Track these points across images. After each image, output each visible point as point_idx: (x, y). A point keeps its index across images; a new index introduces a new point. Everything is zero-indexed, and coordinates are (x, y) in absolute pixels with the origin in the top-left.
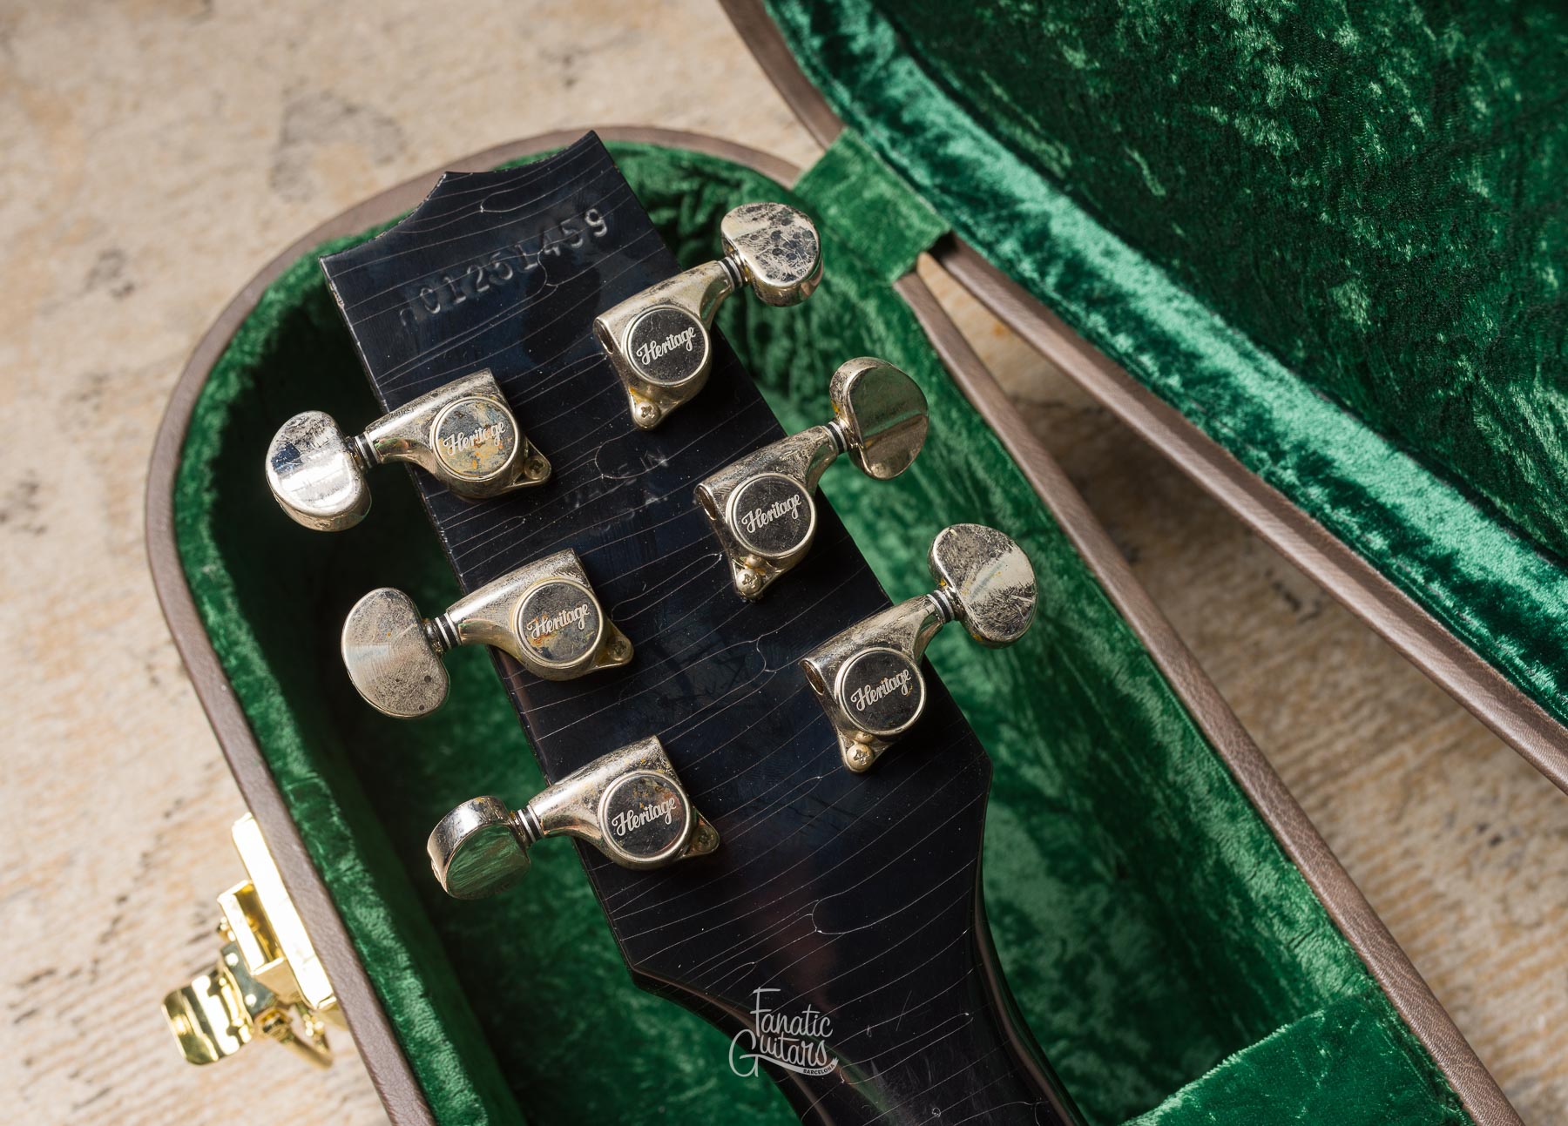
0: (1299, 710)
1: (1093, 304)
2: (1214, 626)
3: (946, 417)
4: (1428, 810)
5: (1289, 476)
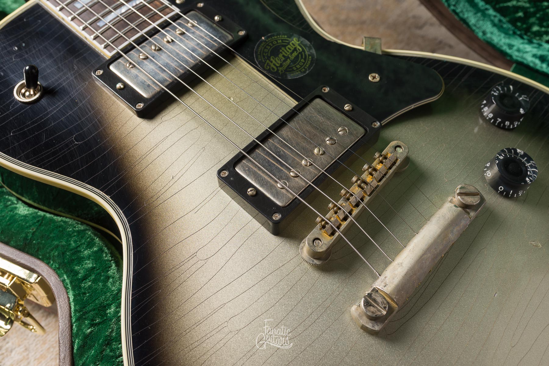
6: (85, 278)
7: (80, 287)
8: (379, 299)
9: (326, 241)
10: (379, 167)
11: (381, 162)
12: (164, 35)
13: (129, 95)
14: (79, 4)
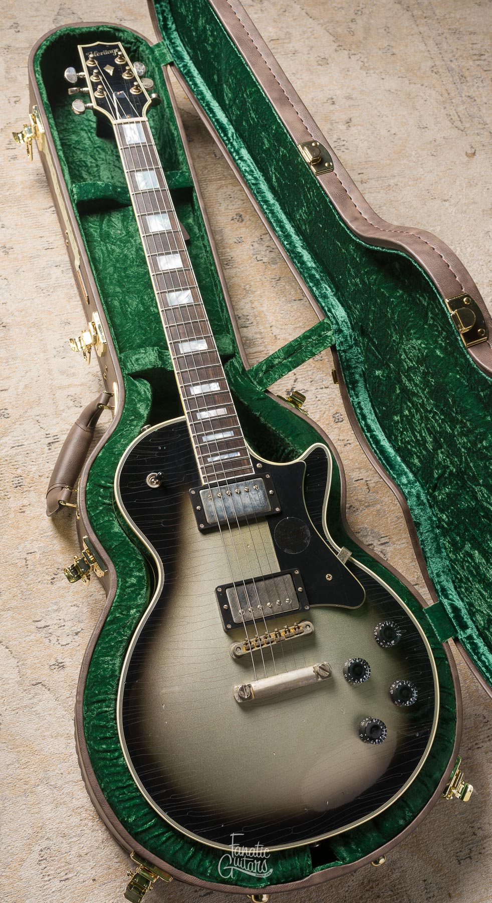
0: (209, 171)
1: (189, 77)
2: (201, 155)
3: (162, 88)
4: (222, 190)
5: (204, 105)
6: (129, 587)
7: (124, 591)
8: (248, 691)
9: (243, 651)
10: (292, 631)
11: (295, 629)
12: (238, 487)
13: (201, 516)
14: (204, 439)
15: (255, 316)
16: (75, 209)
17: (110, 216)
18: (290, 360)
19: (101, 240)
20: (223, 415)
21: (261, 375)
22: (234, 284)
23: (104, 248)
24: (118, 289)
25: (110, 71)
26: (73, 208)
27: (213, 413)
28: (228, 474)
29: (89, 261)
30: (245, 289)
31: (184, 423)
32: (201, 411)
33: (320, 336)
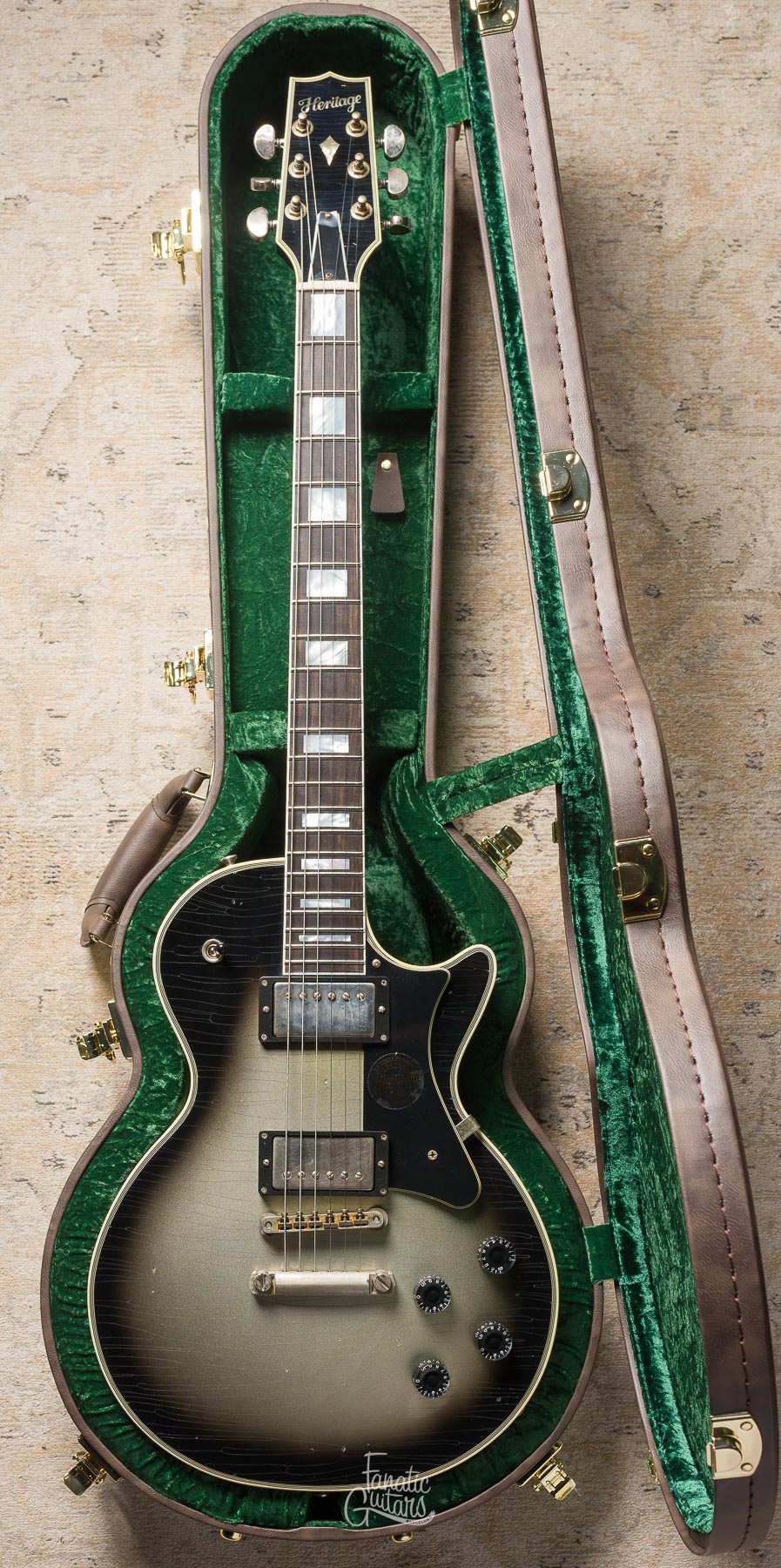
6: (153, 1091)
10: (352, 1218)
11: (357, 1217)
12: (333, 989)
13: (267, 1023)
14: (303, 902)
15: (504, 658)
16: (218, 424)
17: (278, 442)
18: (491, 786)
19: (254, 486)
20: (341, 871)
21: (444, 797)
22: (485, 589)
23: (254, 504)
24: (259, 589)
25: (330, 150)
26: (215, 422)
27: (326, 864)
28: (322, 967)
29: (219, 532)
30: (501, 601)
31: (281, 869)
32: (309, 856)
33: (542, 762)
